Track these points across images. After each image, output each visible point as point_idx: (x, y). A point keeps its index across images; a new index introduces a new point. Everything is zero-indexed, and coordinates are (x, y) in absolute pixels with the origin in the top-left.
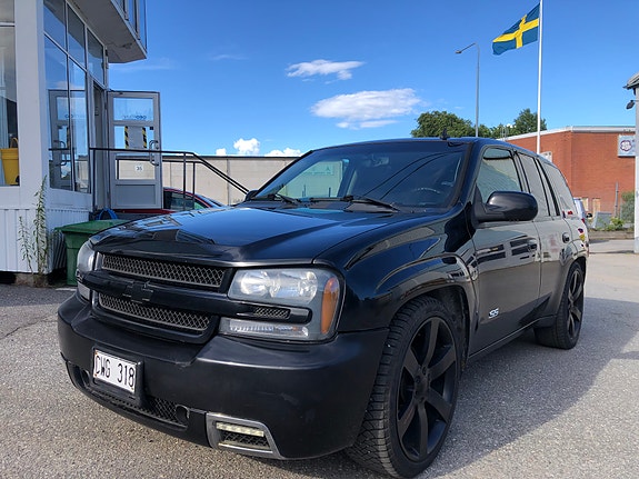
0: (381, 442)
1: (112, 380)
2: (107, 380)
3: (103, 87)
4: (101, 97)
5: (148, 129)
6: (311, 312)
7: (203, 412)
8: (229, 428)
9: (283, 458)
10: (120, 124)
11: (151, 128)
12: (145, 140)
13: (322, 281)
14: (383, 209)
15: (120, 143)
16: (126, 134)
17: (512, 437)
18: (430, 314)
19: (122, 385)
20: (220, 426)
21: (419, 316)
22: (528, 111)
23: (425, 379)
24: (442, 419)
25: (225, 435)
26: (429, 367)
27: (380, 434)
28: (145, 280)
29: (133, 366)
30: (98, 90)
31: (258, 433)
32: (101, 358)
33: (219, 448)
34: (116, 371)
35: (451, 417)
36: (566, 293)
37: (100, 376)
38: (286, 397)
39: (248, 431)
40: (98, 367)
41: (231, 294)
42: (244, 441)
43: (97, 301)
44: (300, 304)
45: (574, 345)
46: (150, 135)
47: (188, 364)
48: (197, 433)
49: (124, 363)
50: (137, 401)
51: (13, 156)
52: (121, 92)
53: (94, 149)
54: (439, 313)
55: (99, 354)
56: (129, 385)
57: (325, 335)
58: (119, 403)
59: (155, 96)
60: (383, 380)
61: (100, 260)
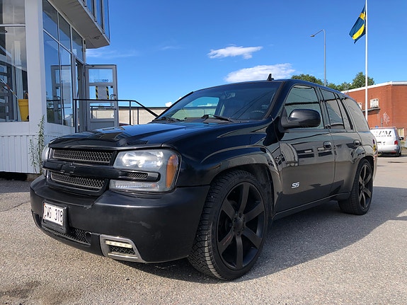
0: (207, 254)
1: (52, 220)
2: (50, 220)
3: (83, 63)
4: (82, 69)
5: (109, 87)
6: (159, 175)
7: (98, 234)
8: (113, 244)
9: (144, 262)
10: (92, 85)
11: (112, 87)
12: (108, 94)
13: (167, 157)
14: (224, 121)
15: (93, 96)
16: (96, 91)
17: (304, 260)
18: (242, 180)
19: (56, 222)
20: (108, 243)
21: (233, 181)
22: (361, 73)
23: (241, 220)
24: (255, 246)
25: (112, 248)
26: (244, 213)
27: (206, 250)
28: (72, 161)
29: (62, 210)
30: (80, 65)
31: (129, 246)
32: (47, 207)
33: (108, 256)
34: (54, 214)
35: (261, 246)
36: (357, 178)
37: (47, 218)
38: (143, 224)
39: (123, 245)
40: (45, 213)
41: (115, 166)
42: (122, 252)
43: (50, 176)
44: (154, 170)
45: (365, 213)
46: (111, 91)
47: (90, 207)
48: (96, 248)
49: (58, 209)
50: (64, 230)
51: (25, 104)
52: (93, 66)
53: (76, 100)
54: (249, 180)
55: (46, 205)
56: (60, 222)
57: (168, 188)
58: (57, 234)
59: (113, 67)
60: (207, 217)
61: (52, 153)
